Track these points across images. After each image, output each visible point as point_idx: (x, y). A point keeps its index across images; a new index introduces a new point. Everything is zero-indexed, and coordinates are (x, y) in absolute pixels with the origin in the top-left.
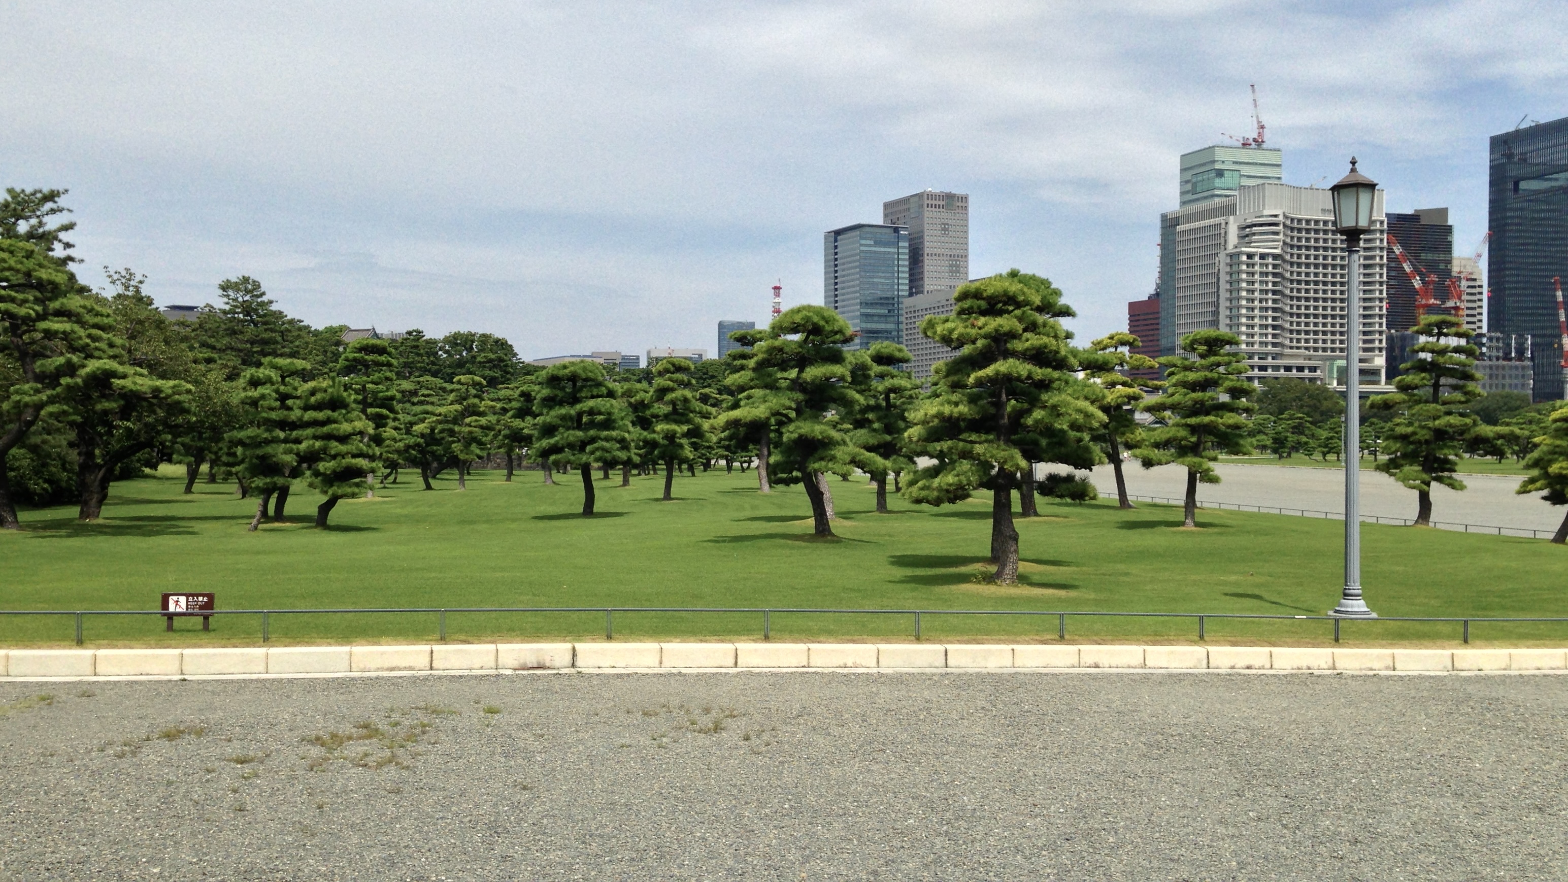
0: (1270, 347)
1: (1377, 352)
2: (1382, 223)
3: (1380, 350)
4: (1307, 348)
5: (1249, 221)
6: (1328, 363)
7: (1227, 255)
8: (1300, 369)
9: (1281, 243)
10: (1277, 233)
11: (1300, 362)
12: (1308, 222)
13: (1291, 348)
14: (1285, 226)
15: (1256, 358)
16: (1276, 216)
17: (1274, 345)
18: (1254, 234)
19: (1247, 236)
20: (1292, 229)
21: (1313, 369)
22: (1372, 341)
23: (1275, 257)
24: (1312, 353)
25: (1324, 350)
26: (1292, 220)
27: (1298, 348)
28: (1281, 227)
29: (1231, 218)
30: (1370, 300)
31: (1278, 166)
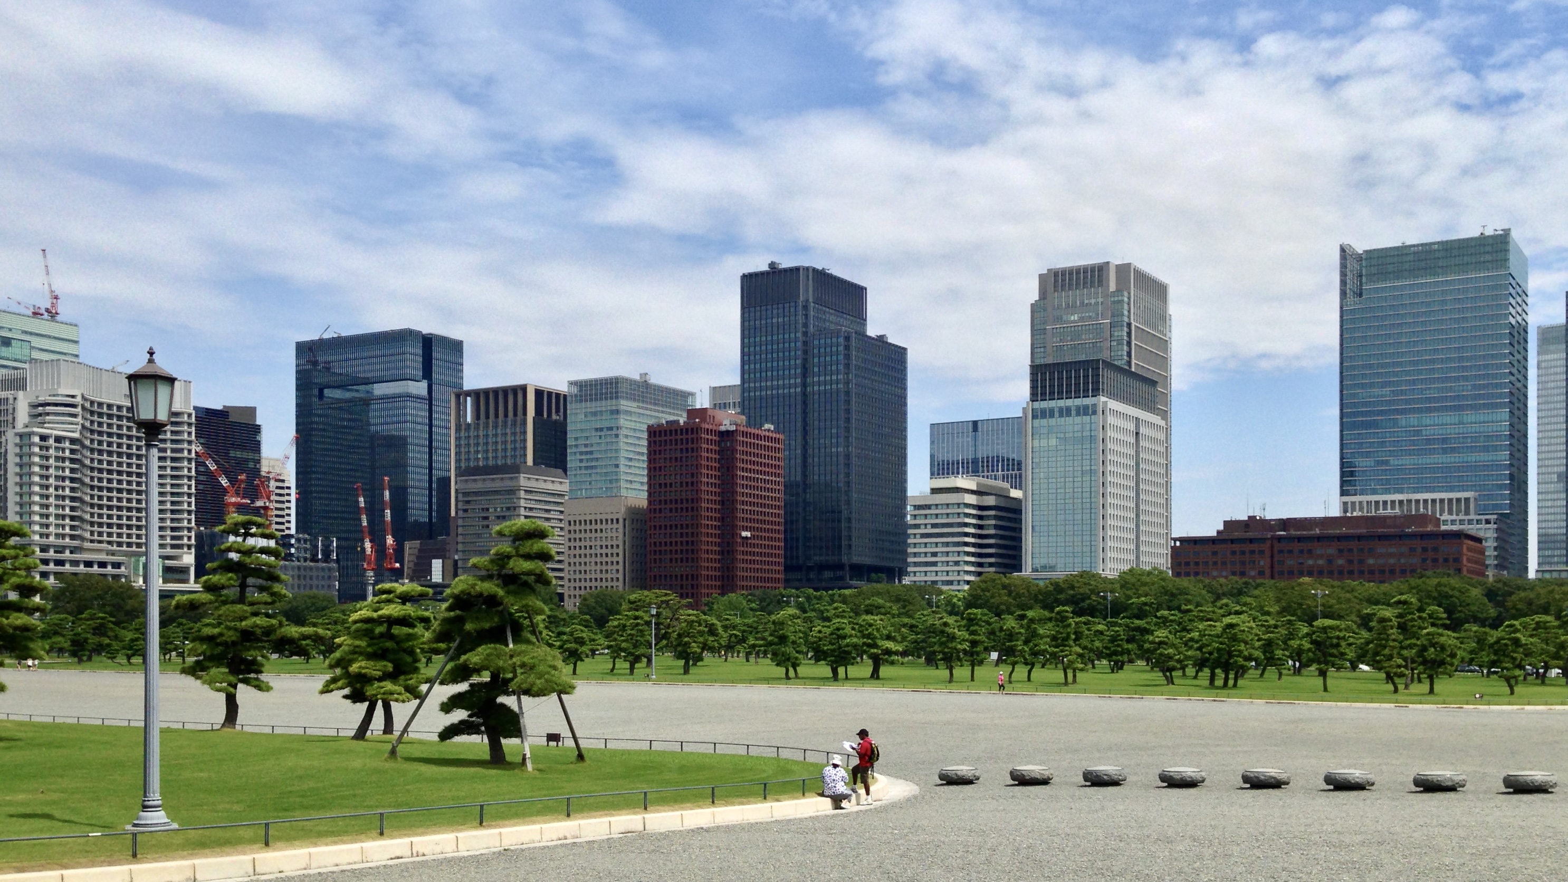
0: (67, 540)
1: (185, 549)
2: (190, 415)
3: (189, 547)
4: (109, 543)
5: (42, 399)
6: (133, 559)
7: (16, 434)
8: (102, 565)
9: (79, 427)
10: (75, 416)
11: (103, 557)
12: (110, 406)
13: (92, 541)
14: (84, 408)
15: (52, 551)
16: (73, 397)
17: (72, 537)
18: (48, 414)
19: (40, 415)
20: (92, 413)
21: (117, 565)
22: (180, 538)
23: (73, 441)
24: (115, 548)
25: (129, 545)
26: (92, 403)
27: (100, 542)
28: (79, 410)
29: (21, 394)
30: (178, 494)
31: (76, 342)
